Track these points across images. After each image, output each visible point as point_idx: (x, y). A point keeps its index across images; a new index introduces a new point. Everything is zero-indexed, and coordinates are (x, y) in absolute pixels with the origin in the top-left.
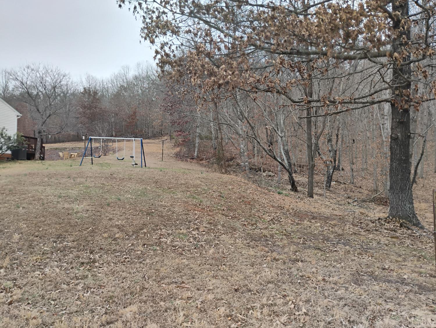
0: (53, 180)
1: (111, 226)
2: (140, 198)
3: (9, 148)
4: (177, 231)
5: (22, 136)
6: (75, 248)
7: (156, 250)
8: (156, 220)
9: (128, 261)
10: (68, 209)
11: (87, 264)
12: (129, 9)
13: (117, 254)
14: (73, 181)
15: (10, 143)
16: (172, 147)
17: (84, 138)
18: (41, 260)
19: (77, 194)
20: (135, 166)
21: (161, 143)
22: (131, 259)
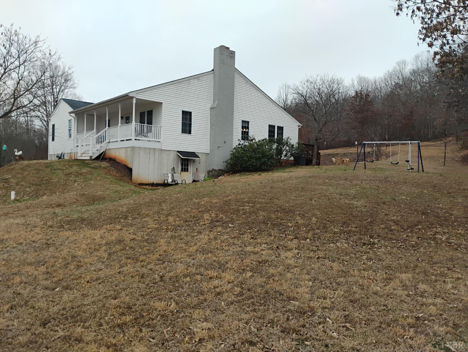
0: (332, 181)
1: (387, 220)
2: (415, 200)
3: (292, 155)
4: (454, 231)
5: (303, 144)
6: (357, 232)
7: (430, 243)
8: (432, 219)
9: (403, 248)
10: (349, 204)
11: (368, 244)
12: (407, 14)
13: (393, 241)
14: (350, 183)
15: (293, 151)
16: (458, 149)
17: (356, 143)
18: (333, 237)
19: (355, 193)
20: (410, 170)
21: (444, 145)
22: (406, 247)
